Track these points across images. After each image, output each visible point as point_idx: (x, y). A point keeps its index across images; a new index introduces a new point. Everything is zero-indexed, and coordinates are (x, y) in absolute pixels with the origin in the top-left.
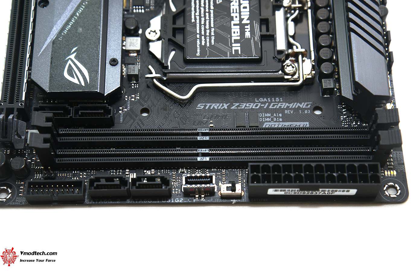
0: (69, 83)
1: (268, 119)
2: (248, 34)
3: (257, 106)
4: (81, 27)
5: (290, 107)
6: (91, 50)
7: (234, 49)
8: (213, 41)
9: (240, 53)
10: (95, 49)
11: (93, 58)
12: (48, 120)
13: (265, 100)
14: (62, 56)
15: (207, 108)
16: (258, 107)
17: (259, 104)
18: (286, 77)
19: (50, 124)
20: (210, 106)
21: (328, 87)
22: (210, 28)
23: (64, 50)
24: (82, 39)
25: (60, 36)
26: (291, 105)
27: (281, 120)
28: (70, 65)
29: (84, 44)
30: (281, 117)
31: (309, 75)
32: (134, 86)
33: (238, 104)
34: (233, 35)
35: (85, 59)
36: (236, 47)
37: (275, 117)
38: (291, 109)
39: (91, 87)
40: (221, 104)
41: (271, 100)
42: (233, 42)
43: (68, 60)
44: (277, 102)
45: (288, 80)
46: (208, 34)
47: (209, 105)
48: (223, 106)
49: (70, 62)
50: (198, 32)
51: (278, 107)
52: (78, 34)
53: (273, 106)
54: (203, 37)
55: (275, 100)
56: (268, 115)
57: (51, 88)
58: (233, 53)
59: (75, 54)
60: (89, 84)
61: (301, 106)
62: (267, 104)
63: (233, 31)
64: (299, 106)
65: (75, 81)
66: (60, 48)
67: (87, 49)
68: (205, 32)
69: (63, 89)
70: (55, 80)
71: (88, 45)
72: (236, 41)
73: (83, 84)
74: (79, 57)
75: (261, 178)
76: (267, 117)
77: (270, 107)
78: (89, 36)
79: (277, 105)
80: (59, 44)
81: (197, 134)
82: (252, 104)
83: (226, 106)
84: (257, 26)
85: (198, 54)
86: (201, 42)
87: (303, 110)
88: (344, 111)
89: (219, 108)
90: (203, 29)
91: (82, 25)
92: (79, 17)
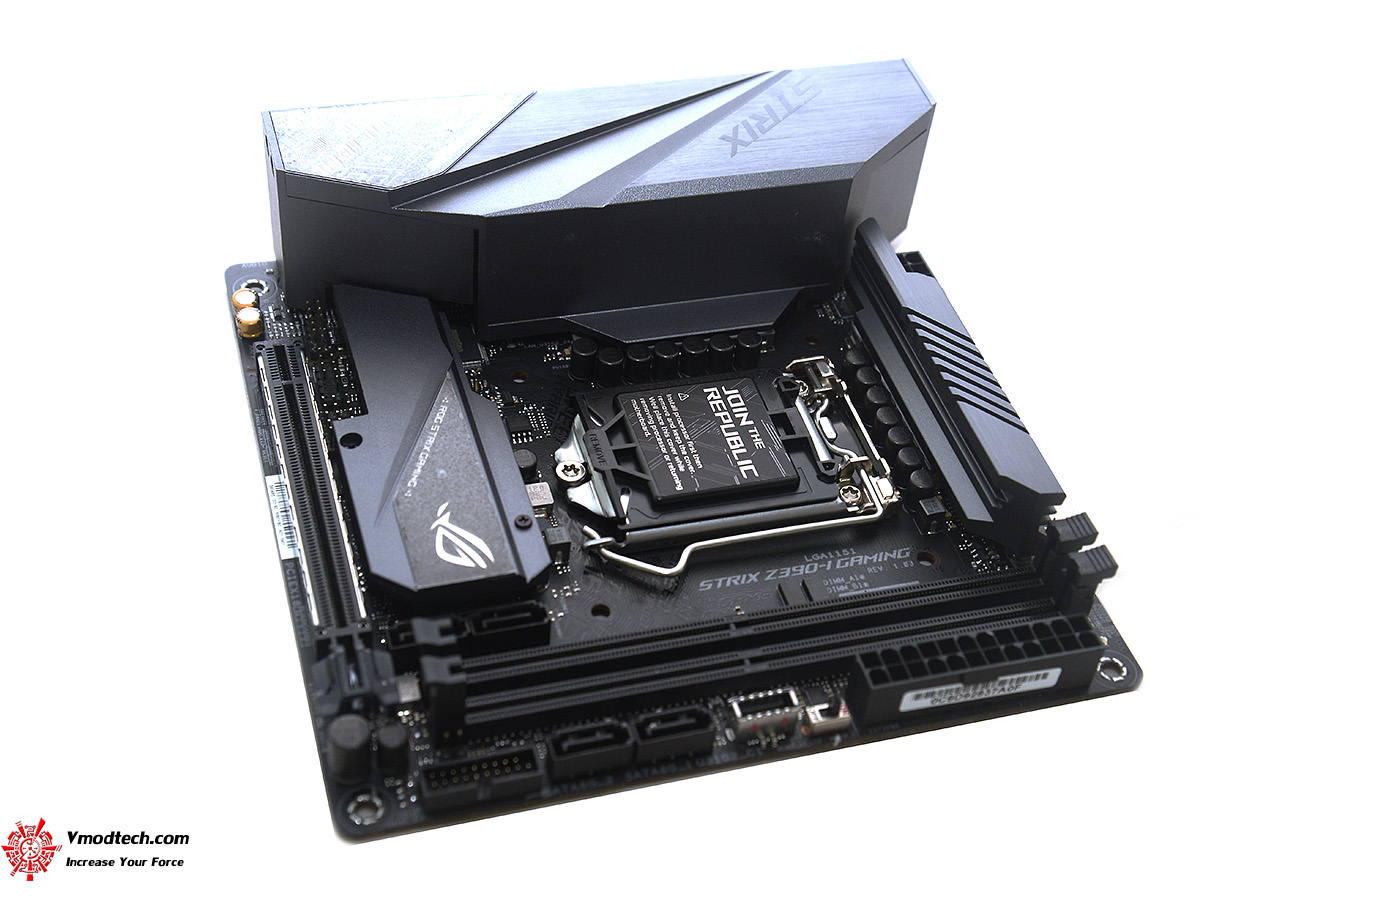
0: (453, 568)
1: (842, 588)
2: (759, 443)
3: (811, 568)
4: (441, 468)
5: (875, 561)
6: (476, 504)
7: (742, 469)
8: (698, 462)
9: (757, 475)
10: (484, 501)
11: (486, 516)
12: (444, 632)
13: (823, 555)
14: (422, 524)
15: (719, 585)
16: (815, 570)
17: (816, 565)
18: (850, 509)
19: (451, 639)
20: (724, 582)
21: (935, 512)
22: (685, 442)
23: (422, 513)
24: (452, 489)
26: (875, 557)
27: (866, 585)
28: (445, 537)
29: (460, 497)
30: (865, 581)
31: (892, 497)
32: (562, 569)
33: (775, 571)
34: (732, 447)
35: (470, 520)
36: (746, 466)
37: (852, 582)
38: (878, 564)
39: (499, 568)
40: (744, 576)
41: (835, 554)
42: (737, 458)
43: (437, 528)
44: (847, 556)
45: (854, 514)
46: (684, 453)
47: (721, 580)
48: (748, 578)
49: (441, 532)
50: (664, 451)
51: (852, 565)
52: (441, 481)
53: (843, 563)
54: (677, 458)
55: (841, 552)
56: (838, 580)
57: (420, 582)
58: (745, 476)
59: (448, 514)
60: (495, 563)
61: (893, 556)
62: (830, 562)
63: (729, 440)
64: (889, 557)
65: (463, 561)
66: (413, 510)
67: (467, 503)
68: (679, 450)
70: (424, 567)
71: (467, 496)
72: (742, 457)
74: (458, 520)
75: (888, 673)
76: (838, 585)
77: (838, 567)
78: (463, 481)
79: (849, 561)
80: (409, 502)
81: (727, 627)
82: (803, 566)
83: (753, 577)
84: (770, 428)
85: (679, 488)
86: (675, 465)
87: (900, 562)
88: (974, 554)
89: (743, 582)
90: (671, 444)
91: (443, 464)
92: (432, 453)
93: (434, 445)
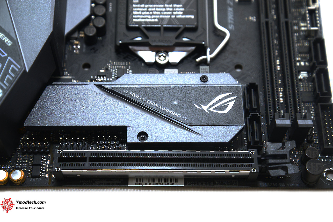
0: (234, 109)
4: (171, 101)
6: (197, 93)
8: (179, 6)
10: (196, 89)
11: (206, 90)
14: (205, 116)
22: (164, 7)
23: (198, 115)
24: (186, 100)
25: (183, 118)
28: (214, 109)
29: (191, 98)
35: (208, 97)
39: (238, 91)
46: (171, 9)
49: (211, 109)
50: (168, 17)
52: (180, 104)
54: (174, 13)
57: (241, 122)
59: (201, 105)
60: (235, 92)
65: (231, 104)
67: (196, 96)
68: (169, 11)
69: (241, 113)
70: (231, 120)
71: (192, 95)
73: (235, 97)
74: (205, 102)
78: (182, 95)
80: (191, 119)
85: (192, 17)
86: (179, 15)
90: (165, 13)
91: (169, 101)
92: (161, 104)
93: (156, 102)
